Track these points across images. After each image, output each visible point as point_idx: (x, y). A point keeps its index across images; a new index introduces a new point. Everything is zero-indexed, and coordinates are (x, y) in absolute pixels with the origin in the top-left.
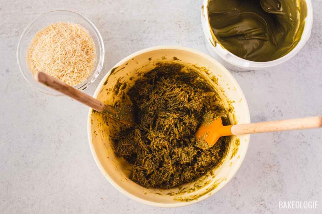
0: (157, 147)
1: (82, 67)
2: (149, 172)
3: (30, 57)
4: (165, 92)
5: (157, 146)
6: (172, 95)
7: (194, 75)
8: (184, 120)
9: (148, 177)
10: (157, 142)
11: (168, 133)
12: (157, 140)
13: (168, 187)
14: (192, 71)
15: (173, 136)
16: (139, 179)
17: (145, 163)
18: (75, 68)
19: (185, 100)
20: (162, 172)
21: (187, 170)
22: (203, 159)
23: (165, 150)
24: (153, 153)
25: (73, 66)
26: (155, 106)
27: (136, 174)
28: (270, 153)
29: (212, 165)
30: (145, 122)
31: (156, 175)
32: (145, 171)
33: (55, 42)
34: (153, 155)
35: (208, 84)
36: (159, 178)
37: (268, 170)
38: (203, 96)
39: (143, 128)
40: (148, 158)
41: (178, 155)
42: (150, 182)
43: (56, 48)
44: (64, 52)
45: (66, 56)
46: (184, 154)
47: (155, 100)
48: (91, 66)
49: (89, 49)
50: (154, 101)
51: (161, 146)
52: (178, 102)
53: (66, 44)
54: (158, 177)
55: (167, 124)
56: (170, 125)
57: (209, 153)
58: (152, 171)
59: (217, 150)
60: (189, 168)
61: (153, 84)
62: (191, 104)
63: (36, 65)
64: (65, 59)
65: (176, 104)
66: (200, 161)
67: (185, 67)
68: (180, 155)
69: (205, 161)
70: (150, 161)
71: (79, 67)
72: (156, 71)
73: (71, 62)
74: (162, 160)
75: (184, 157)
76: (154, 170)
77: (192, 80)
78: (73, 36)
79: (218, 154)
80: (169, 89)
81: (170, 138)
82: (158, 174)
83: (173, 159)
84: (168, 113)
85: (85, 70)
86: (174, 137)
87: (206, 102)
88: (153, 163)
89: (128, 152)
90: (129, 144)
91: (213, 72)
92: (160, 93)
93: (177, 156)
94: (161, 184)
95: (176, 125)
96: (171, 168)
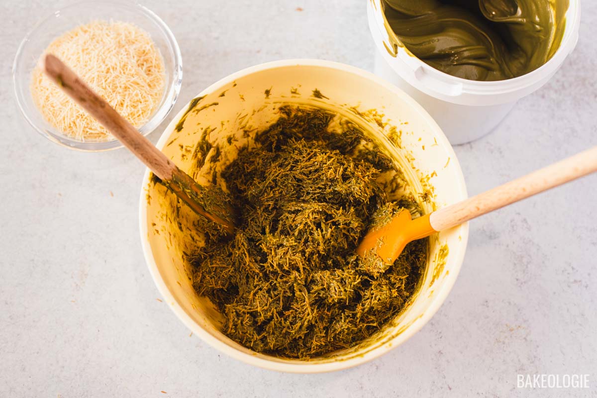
0: (280, 266)
1: (140, 95)
2: (262, 318)
3: (38, 83)
4: (297, 161)
5: (279, 263)
6: (311, 168)
7: (354, 136)
8: (334, 216)
9: (260, 329)
10: (279, 256)
11: (303, 240)
12: (281, 251)
13: (302, 353)
14: (349, 127)
15: (311, 247)
16: (242, 332)
17: (254, 298)
18: (126, 97)
19: (336, 176)
20: (290, 319)
21: (341, 318)
22: (373, 294)
23: (295, 274)
24: (271, 281)
25: (122, 94)
26: (278, 190)
27: (237, 322)
28: (510, 303)
29: (391, 312)
30: (256, 223)
31: (278, 325)
32: (254, 315)
33: (85, 52)
34: (271, 284)
35: (381, 153)
36: (284, 331)
37: (506, 337)
38: (371, 173)
39: (252, 234)
40: (261, 289)
41: (323, 285)
42: (264, 340)
43: (89, 62)
44: (104, 68)
45: (109, 75)
46: (334, 281)
47: (277, 178)
48: (156, 94)
49: (152, 66)
50: (274, 181)
51: (288, 266)
52: (323, 183)
53: (109, 55)
54: (282, 330)
55: (301, 223)
56: (306, 223)
57: (384, 281)
58: (269, 314)
59: (400, 277)
60: (344, 313)
61: (274, 150)
62: (349, 185)
63: (50, 95)
64: (106, 81)
65: (319, 188)
66: (368, 299)
67: (335, 119)
68: (327, 284)
69: (378, 298)
70: (264, 296)
71: (133, 95)
72: (279, 127)
73: (118, 85)
74: (289, 294)
75: (335, 288)
76: (273, 313)
77: (349, 148)
78: (121, 42)
79: (403, 285)
80: (304, 157)
81: (306, 250)
82: (280, 323)
83: (313, 294)
84: (302, 205)
85: (146, 101)
86: (314, 248)
87: (379, 188)
88: (271, 300)
89: (219, 282)
90: (224, 264)
91: (392, 119)
92: (287, 165)
93: (321, 287)
94: (286, 345)
95: (318, 226)
96: (309, 310)
